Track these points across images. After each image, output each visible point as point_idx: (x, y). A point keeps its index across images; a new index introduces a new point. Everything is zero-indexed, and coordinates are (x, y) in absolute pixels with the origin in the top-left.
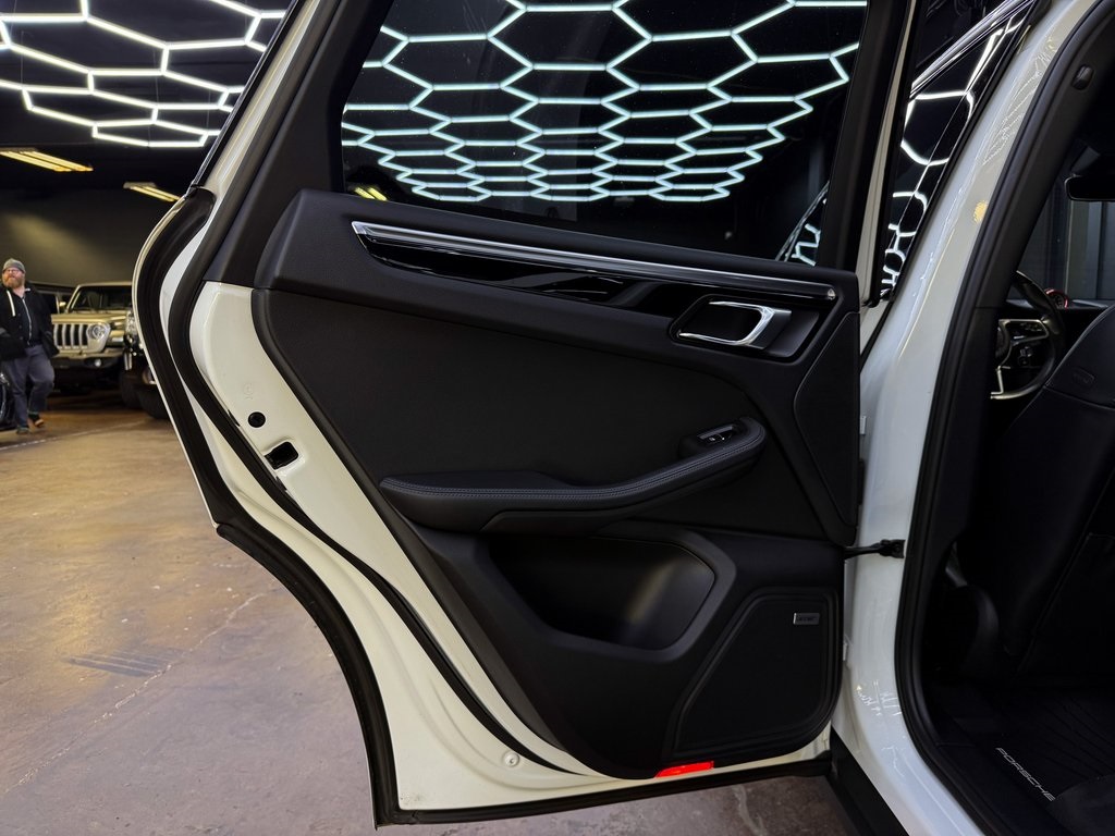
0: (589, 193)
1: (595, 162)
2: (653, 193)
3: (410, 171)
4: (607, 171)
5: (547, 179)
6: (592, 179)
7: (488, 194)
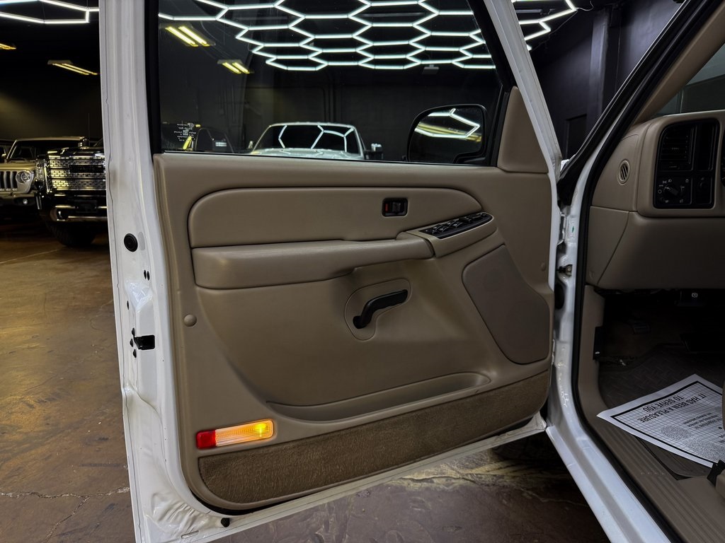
0: (406, 62)
1: (413, 33)
2: (455, 62)
3: (262, 45)
4: (422, 42)
5: (373, 50)
6: (409, 49)
7: (325, 64)
